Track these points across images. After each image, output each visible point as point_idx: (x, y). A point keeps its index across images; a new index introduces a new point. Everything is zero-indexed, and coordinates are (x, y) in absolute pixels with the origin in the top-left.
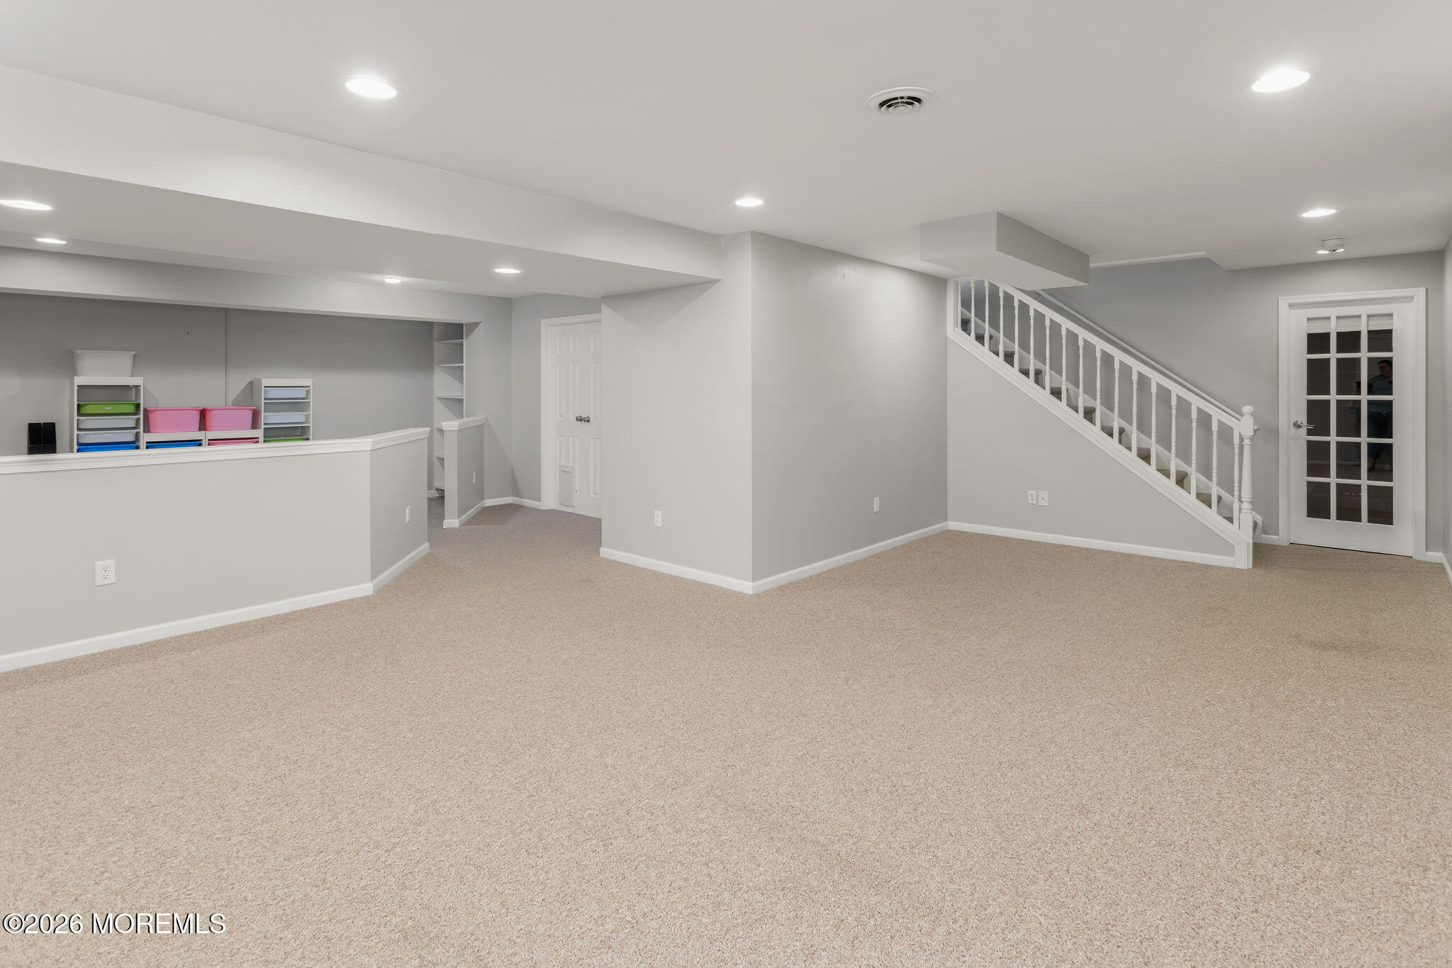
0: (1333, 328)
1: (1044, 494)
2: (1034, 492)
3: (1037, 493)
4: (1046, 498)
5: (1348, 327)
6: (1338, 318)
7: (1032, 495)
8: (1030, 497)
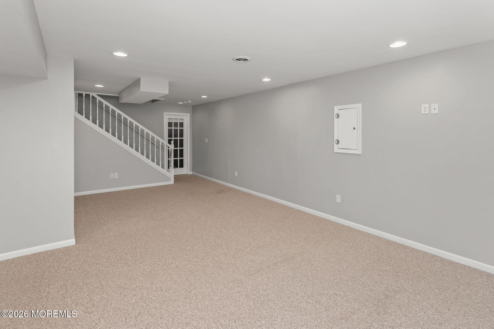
0: (173, 121)
1: (116, 174)
2: (113, 174)
3: (114, 175)
4: (117, 176)
5: (176, 121)
6: (174, 119)
7: (112, 175)
8: (111, 176)
